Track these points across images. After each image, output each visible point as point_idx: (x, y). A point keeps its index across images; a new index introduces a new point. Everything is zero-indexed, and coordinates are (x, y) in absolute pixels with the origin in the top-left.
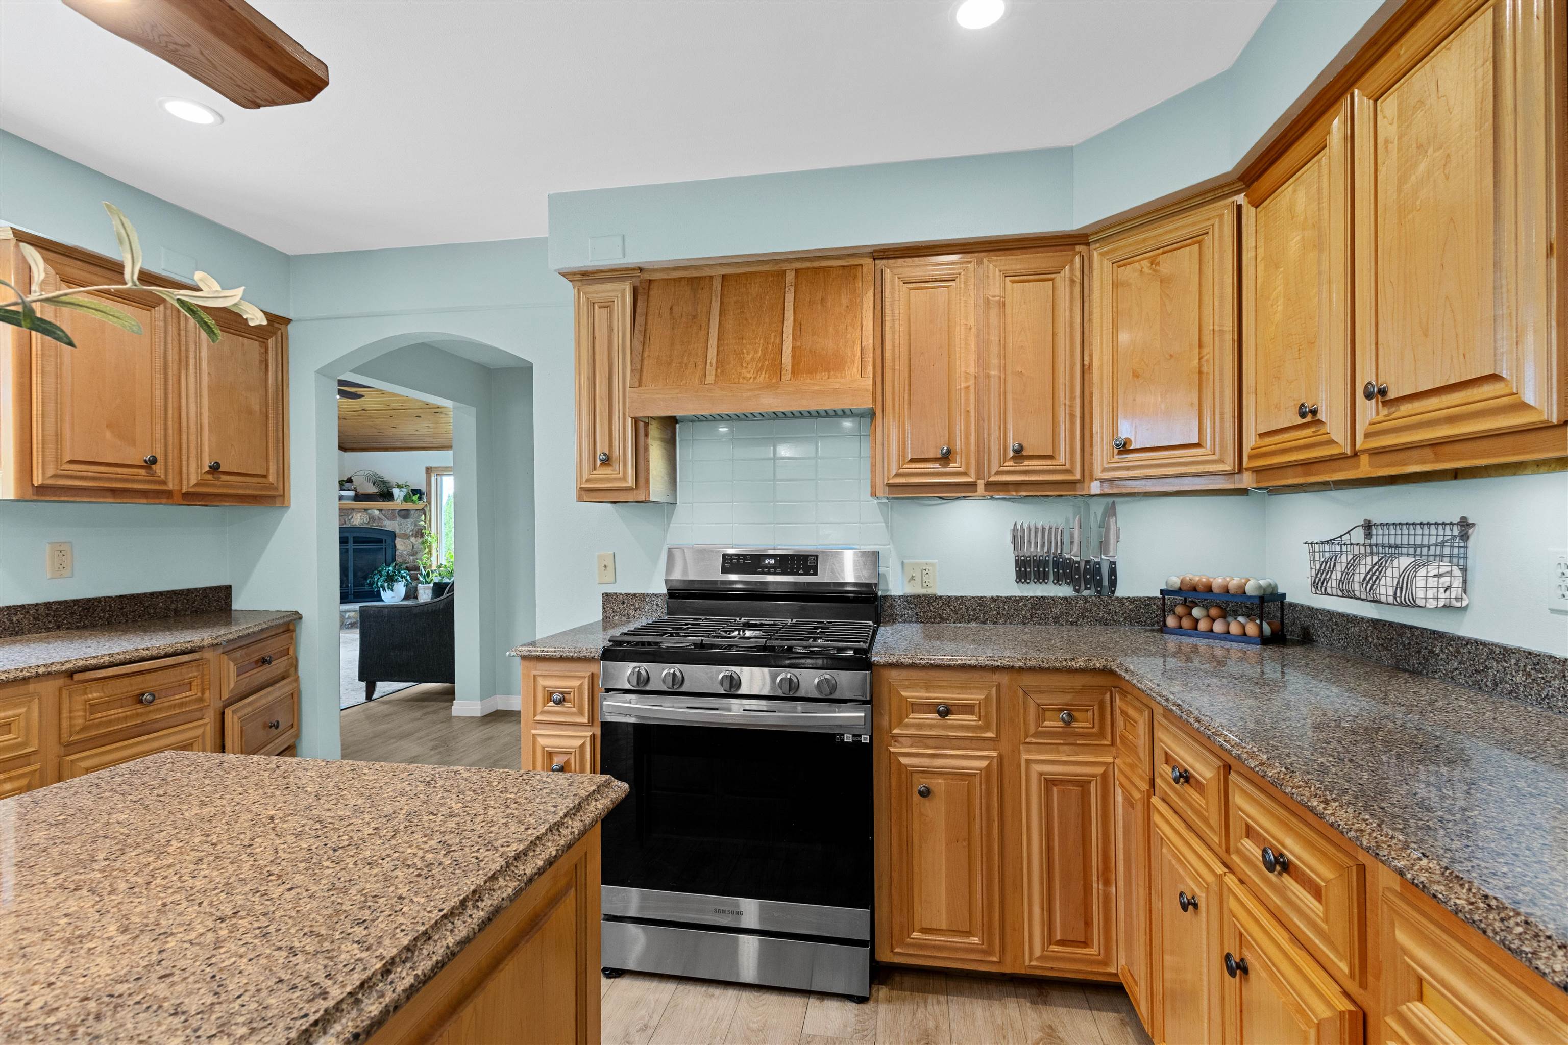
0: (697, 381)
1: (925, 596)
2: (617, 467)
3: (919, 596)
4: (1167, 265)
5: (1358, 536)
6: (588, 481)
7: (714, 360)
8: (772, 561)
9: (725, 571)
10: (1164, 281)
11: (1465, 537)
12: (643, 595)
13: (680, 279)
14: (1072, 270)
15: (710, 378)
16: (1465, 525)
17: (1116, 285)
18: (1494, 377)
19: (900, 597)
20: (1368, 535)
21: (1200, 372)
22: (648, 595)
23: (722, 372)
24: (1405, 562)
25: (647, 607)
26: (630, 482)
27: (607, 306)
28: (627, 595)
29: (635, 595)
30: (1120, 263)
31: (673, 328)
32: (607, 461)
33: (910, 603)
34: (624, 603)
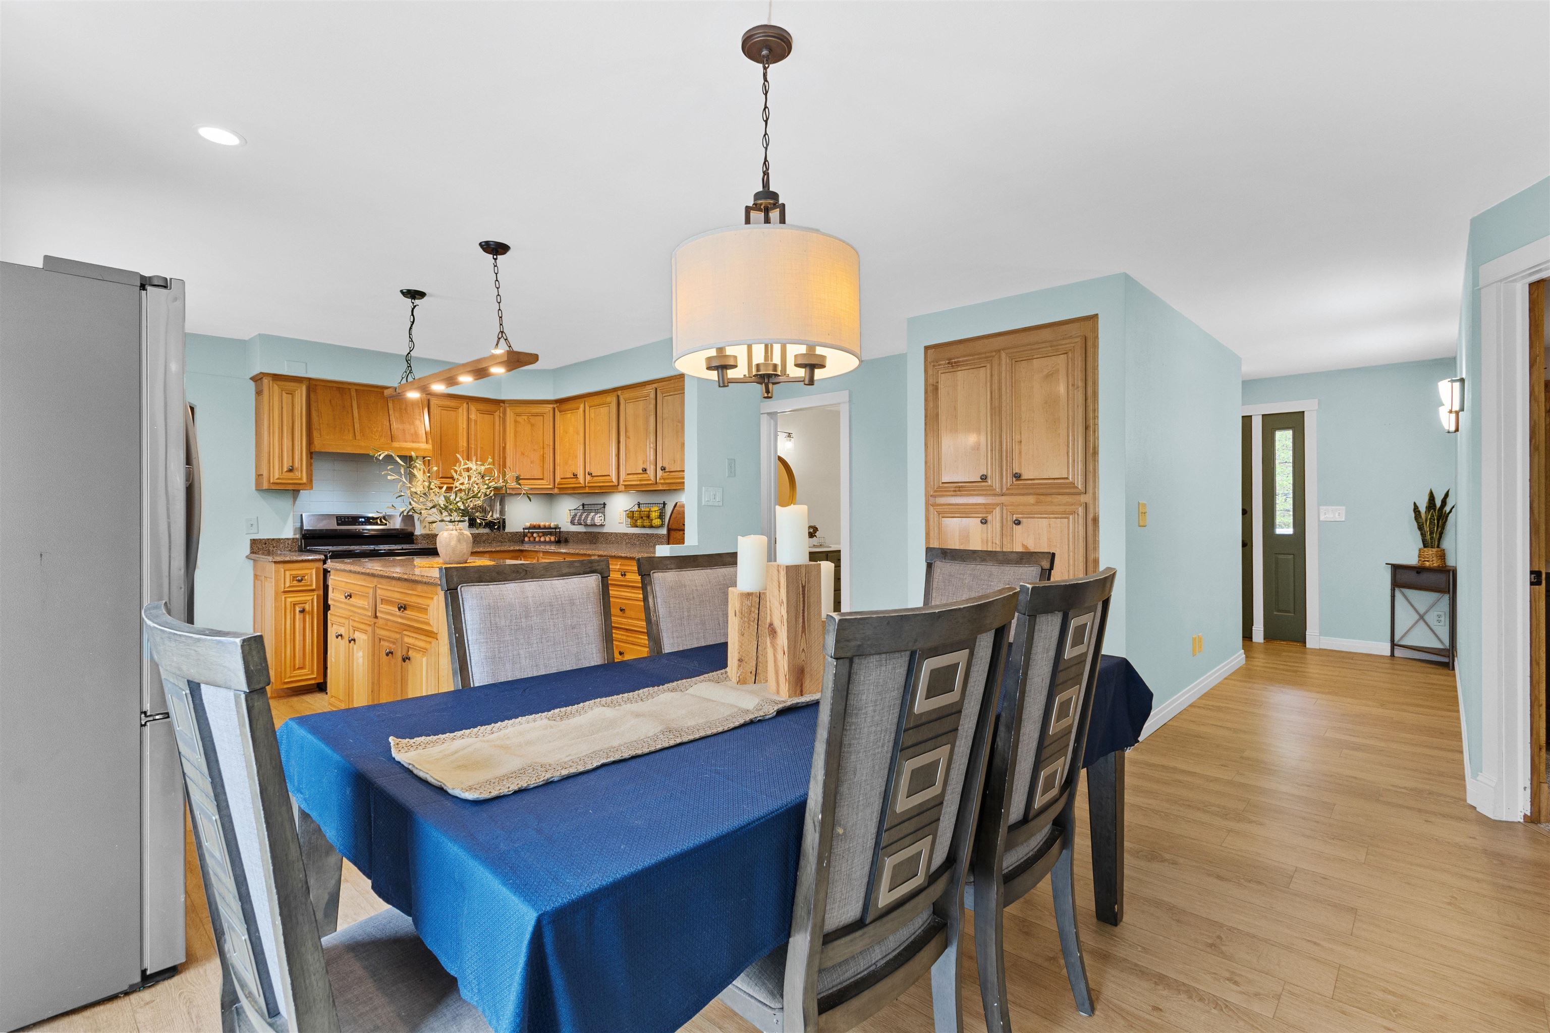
0: (351, 438)
1: (431, 534)
2: (297, 474)
3: (428, 535)
4: (533, 420)
5: (581, 508)
6: (278, 479)
7: (359, 430)
8: (363, 520)
9: (338, 524)
10: (532, 425)
11: (604, 507)
12: (280, 539)
13: (332, 387)
14: (500, 412)
15: (358, 437)
16: (604, 504)
17: (516, 421)
18: (609, 475)
19: (420, 535)
20: (583, 508)
21: (543, 457)
22: (282, 539)
23: (363, 435)
24: (593, 514)
25: (281, 546)
26: (304, 480)
27: (291, 393)
28: (268, 539)
29: (273, 539)
30: (518, 415)
31: (333, 411)
32: (291, 470)
33: (425, 537)
34: (266, 544)
